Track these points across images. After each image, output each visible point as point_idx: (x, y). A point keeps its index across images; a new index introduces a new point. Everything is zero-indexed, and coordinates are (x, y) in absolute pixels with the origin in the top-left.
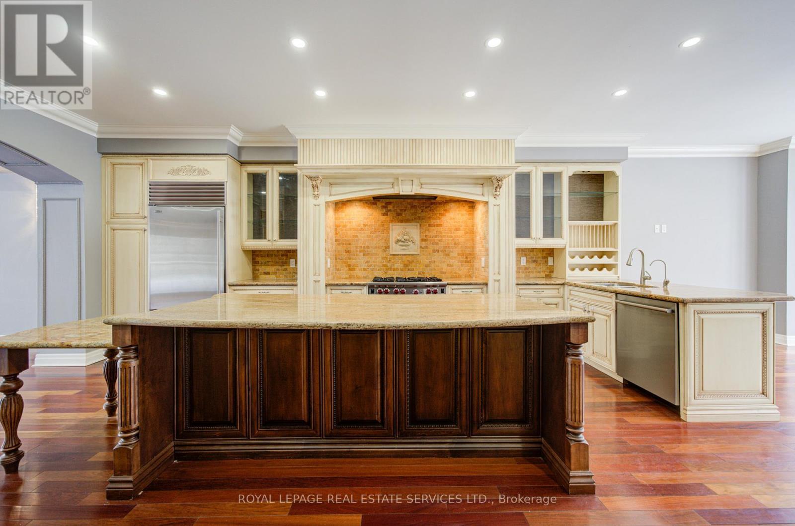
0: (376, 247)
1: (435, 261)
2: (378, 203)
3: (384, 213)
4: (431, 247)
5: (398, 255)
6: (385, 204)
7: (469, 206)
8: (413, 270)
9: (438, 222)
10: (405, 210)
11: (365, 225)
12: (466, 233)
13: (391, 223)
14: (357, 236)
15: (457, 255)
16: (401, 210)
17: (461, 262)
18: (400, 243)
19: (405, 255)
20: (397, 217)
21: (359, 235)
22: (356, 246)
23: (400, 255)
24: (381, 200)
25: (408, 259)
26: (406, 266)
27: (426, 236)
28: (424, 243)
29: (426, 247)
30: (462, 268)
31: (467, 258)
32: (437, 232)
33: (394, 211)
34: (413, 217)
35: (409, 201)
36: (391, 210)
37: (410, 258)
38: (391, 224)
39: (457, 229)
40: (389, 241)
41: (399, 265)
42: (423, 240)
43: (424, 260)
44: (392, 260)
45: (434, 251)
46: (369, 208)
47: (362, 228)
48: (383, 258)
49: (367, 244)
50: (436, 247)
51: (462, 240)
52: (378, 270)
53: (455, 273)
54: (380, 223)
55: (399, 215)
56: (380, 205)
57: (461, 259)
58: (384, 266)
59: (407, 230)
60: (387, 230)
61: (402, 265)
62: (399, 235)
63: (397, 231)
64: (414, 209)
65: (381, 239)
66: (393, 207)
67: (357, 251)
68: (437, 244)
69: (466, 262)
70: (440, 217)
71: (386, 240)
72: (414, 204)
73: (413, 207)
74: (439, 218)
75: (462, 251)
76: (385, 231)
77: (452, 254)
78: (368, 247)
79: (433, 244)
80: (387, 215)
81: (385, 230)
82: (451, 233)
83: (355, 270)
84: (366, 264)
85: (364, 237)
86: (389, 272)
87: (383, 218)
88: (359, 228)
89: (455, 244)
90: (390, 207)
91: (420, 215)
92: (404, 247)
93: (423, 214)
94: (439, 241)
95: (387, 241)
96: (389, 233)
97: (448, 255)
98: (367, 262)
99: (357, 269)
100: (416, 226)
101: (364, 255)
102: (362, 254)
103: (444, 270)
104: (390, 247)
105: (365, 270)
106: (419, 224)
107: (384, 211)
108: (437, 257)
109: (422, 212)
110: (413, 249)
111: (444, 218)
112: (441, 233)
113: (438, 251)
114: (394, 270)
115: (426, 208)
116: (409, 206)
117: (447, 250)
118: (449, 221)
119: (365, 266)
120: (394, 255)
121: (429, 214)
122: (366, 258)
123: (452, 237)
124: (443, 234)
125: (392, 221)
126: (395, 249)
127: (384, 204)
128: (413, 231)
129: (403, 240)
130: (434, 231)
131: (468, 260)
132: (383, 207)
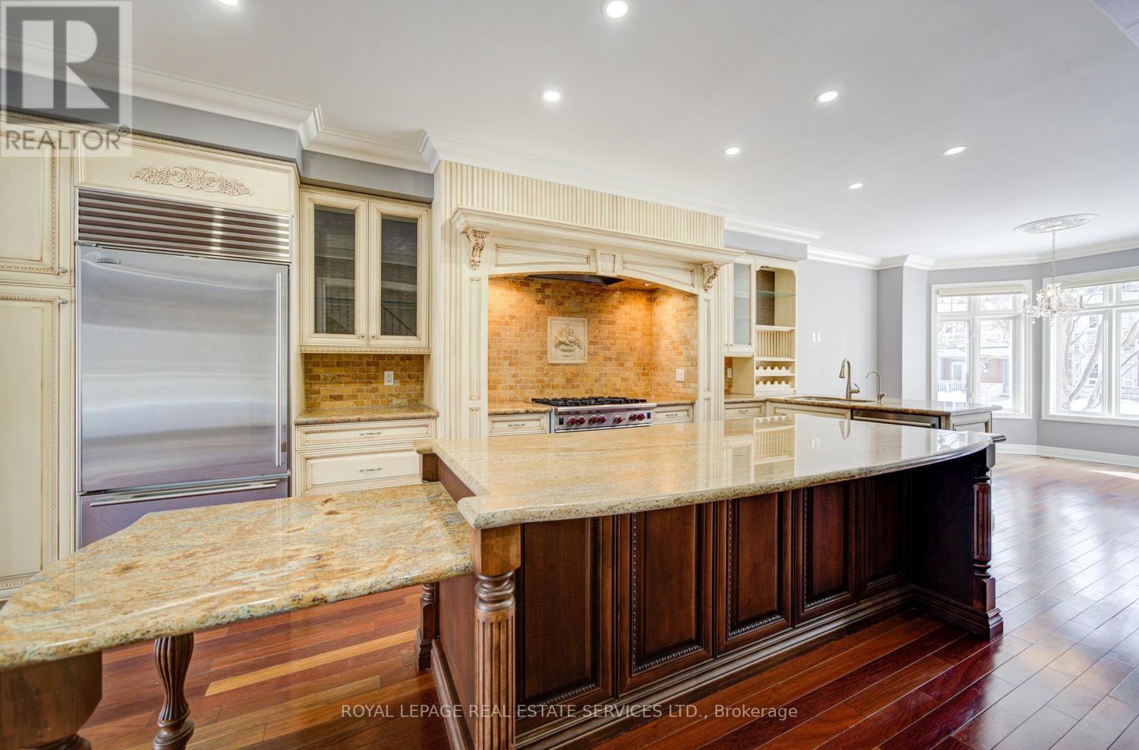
0: (528, 353)
1: (606, 374)
2: (531, 284)
3: (540, 301)
4: (603, 354)
5: (558, 365)
6: (542, 286)
7: (647, 299)
8: (578, 387)
9: (611, 317)
10: (569, 298)
11: (512, 317)
12: (644, 334)
13: (550, 315)
14: (499, 334)
15: (633, 365)
16: (563, 297)
17: (638, 374)
18: (563, 347)
19: (567, 365)
20: (558, 307)
21: (502, 332)
22: (498, 351)
23: (562, 364)
24: (535, 279)
25: (571, 370)
26: (569, 381)
27: (596, 336)
28: (592, 346)
29: (596, 354)
30: (639, 383)
31: (644, 369)
32: (609, 331)
33: (553, 297)
34: (579, 309)
35: (574, 284)
36: (549, 296)
37: (574, 369)
38: (549, 317)
39: (633, 329)
40: (546, 342)
41: (559, 380)
42: (591, 343)
43: (593, 372)
44: (551, 373)
45: (606, 359)
46: (518, 290)
47: (507, 322)
48: (538, 370)
49: (515, 348)
50: (608, 353)
51: (638, 345)
52: (531, 388)
53: (631, 390)
54: (533, 314)
55: (560, 304)
56: (535, 287)
57: (639, 371)
58: (539, 381)
59: (571, 327)
60: (544, 327)
61: (564, 380)
62: (561, 334)
63: (557, 327)
64: (580, 297)
65: (535, 340)
66: (553, 292)
67: (500, 358)
68: (609, 349)
69: (644, 374)
70: (613, 310)
71: (541, 342)
72: (581, 290)
73: (578, 293)
74: (612, 313)
75: (639, 359)
76: (540, 328)
77: (627, 364)
78: (516, 352)
79: (604, 349)
80: (544, 303)
81: (541, 325)
82: (627, 334)
83: (496, 389)
84: (514, 379)
85: (511, 335)
86: (547, 391)
87: (538, 307)
88: (503, 321)
89: (631, 350)
90: (548, 291)
91: (587, 306)
92: (567, 353)
93: (592, 305)
94: (612, 345)
95: (544, 343)
96: (546, 331)
97: (622, 365)
98: (515, 376)
99: (499, 387)
100: (584, 321)
101: (510, 364)
102: (507, 362)
103: (617, 387)
104: (548, 353)
105: (511, 388)
106: (586, 320)
107: (540, 297)
108: (610, 368)
109: (590, 301)
110: (578, 356)
111: (617, 313)
112: (614, 333)
113: (610, 359)
114: (553, 387)
115: (595, 296)
116: (574, 292)
117: (621, 358)
118: (623, 316)
119: (511, 382)
120: (553, 365)
121: (599, 306)
122: (513, 370)
123: (627, 339)
124: (617, 335)
125: (550, 313)
126: (556, 356)
127: (539, 287)
128: (579, 329)
129: (567, 342)
130: (605, 329)
131: (646, 371)
132: (538, 291)
